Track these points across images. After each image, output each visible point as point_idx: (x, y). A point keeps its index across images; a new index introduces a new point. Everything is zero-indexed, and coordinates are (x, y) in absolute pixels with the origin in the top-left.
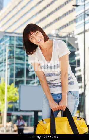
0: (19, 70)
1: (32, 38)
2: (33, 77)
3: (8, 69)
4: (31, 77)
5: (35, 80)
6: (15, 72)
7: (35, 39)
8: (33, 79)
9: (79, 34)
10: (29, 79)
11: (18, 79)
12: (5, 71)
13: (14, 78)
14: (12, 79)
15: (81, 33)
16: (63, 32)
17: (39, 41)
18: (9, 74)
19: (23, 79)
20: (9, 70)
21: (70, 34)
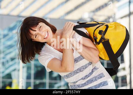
0: (39, 69)
1: (36, 35)
2: (58, 78)
3: (23, 67)
4: (55, 79)
5: (61, 82)
6: (33, 72)
7: (41, 36)
8: (58, 81)
9: (122, 18)
10: (53, 81)
11: (38, 82)
12: (19, 70)
13: (32, 81)
14: (29, 81)
15: (125, 16)
16: (100, 16)
17: (47, 35)
18: (25, 75)
19: (44, 81)
20: (25, 69)
21: (109, 18)
